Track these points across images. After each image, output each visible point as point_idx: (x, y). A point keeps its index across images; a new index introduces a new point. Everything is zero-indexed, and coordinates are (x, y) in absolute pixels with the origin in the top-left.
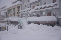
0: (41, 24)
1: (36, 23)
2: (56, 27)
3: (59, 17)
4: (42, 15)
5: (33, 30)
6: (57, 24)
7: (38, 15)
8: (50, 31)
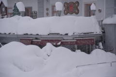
0: (49, 45)
1: (28, 40)
2: (98, 53)
3: (108, 21)
4: (45, 12)
5: (21, 68)
6: (101, 44)
7: (31, 8)
8: (81, 69)
